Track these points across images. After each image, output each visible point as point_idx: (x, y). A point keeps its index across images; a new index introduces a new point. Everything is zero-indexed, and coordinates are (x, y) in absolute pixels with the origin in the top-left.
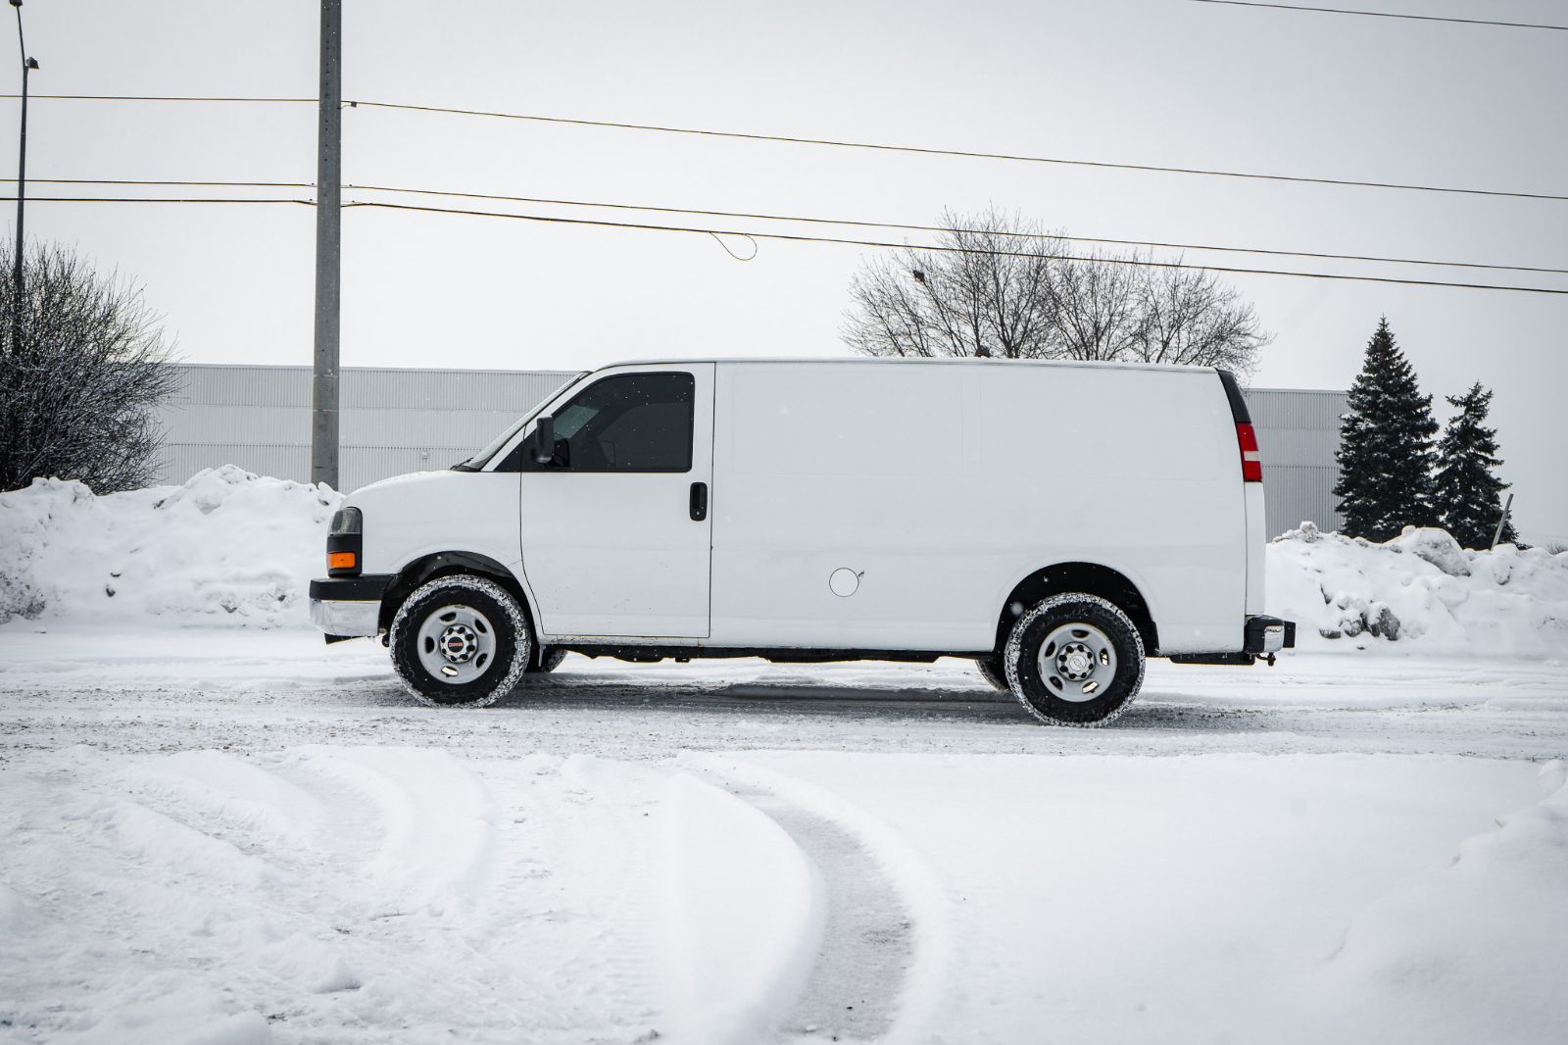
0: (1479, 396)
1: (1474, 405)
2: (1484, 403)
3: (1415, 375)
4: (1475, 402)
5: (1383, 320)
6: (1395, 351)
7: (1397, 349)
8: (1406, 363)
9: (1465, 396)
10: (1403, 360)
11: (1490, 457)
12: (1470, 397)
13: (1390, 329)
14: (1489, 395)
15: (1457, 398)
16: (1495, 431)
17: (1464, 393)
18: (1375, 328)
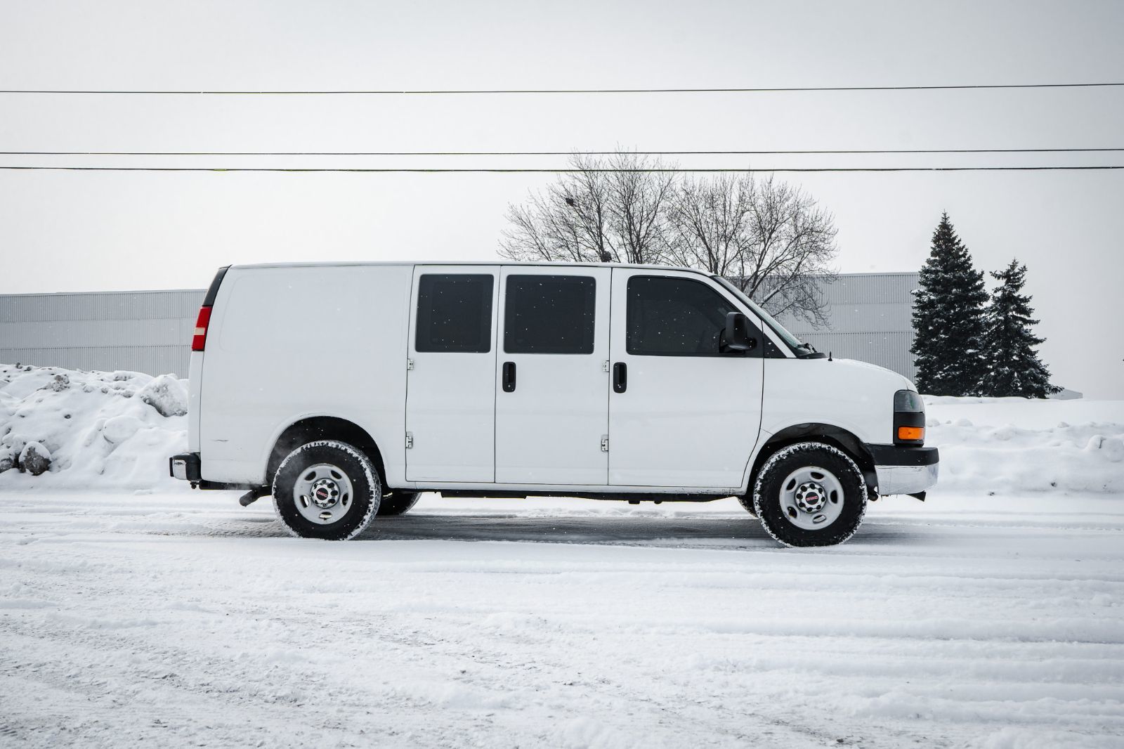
0: (1016, 270)
1: (1012, 277)
2: (1020, 276)
3: (970, 256)
4: (1013, 275)
5: (945, 215)
6: (955, 238)
7: (956, 237)
8: (964, 247)
9: (1004, 271)
10: (961, 245)
11: (1027, 318)
12: (1009, 271)
13: (951, 221)
14: (1024, 269)
15: (998, 273)
16: (1030, 297)
17: (1004, 268)
18: (939, 222)
